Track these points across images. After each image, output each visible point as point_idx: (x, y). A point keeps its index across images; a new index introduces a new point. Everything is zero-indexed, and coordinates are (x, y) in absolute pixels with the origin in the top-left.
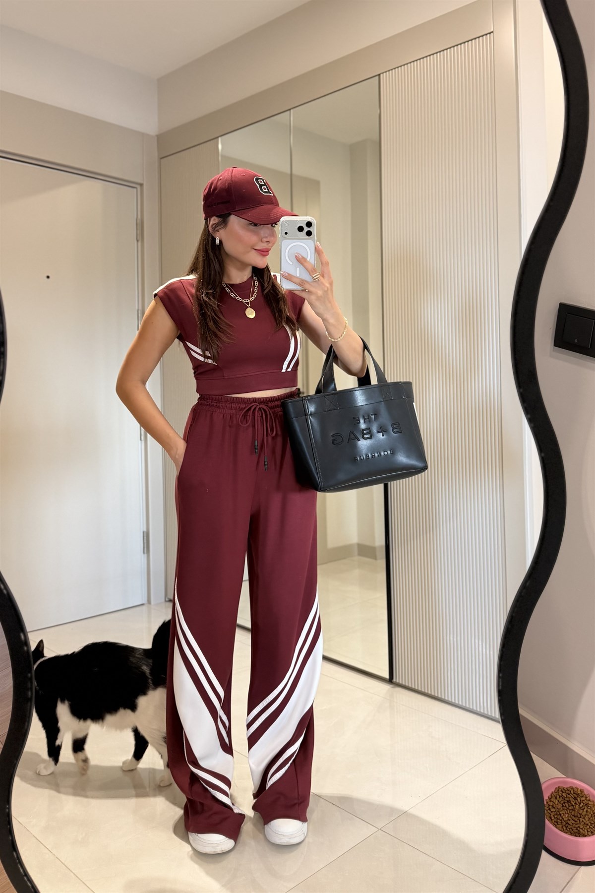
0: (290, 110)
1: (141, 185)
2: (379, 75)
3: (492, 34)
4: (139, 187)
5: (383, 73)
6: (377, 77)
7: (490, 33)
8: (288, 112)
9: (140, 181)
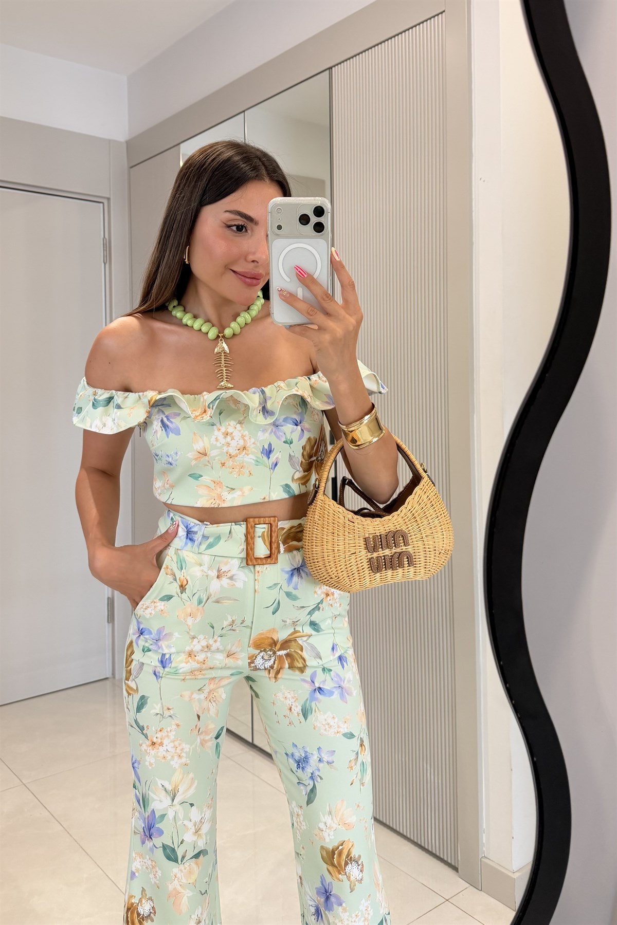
0: (244, 111)
1: (109, 199)
2: (331, 68)
3: (444, 13)
4: (106, 202)
5: (334, 66)
6: (328, 71)
7: (442, 13)
8: (243, 114)
9: (108, 196)
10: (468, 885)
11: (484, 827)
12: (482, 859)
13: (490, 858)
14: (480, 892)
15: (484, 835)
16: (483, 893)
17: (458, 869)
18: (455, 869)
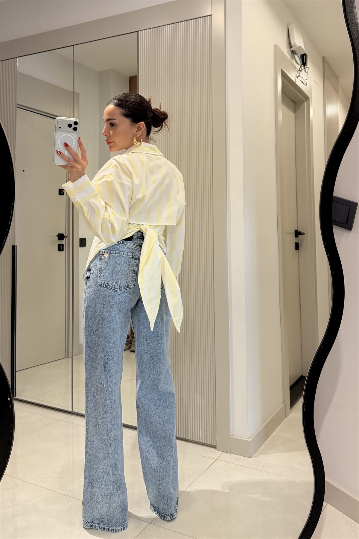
2: (138, 32)
3: (211, 16)
5: (140, 31)
6: (136, 33)
10: (223, 452)
11: (231, 420)
12: (231, 437)
13: (235, 435)
14: (229, 454)
15: (231, 424)
16: (231, 454)
17: (216, 446)
18: (214, 447)
